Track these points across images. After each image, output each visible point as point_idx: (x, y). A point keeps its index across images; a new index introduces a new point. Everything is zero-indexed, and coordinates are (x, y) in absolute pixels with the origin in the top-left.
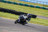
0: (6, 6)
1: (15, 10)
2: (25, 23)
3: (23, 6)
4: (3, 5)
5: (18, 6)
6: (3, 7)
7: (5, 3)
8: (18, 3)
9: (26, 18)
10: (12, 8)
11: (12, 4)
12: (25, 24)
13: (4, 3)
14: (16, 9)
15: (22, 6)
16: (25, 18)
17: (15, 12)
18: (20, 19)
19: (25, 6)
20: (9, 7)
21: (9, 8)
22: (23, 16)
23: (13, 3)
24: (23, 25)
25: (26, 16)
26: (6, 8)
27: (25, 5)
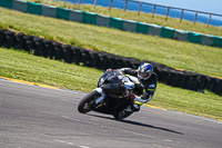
0: (123, 44)
1: (165, 62)
2: (129, 110)
3: (204, 47)
4: (113, 42)
5: (180, 44)
6: (113, 51)
7: (122, 29)
8: (181, 31)
9: (132, 84)
10: (153, 55)
11: (153, 35)
12: (128, 114)
13: (117, 32)
14: (173, 58)
15: (198, 46)
16: (130, 83)
17: (166, 73)
18: (104, 90)
19: (212, 46)
20: (140, 48)
21: (139, 52)
22: (120, 77)
23: (157, 29)
24: (117, 118)
25: (135, 75)
26: (127, 55)
27: (212, 42)
